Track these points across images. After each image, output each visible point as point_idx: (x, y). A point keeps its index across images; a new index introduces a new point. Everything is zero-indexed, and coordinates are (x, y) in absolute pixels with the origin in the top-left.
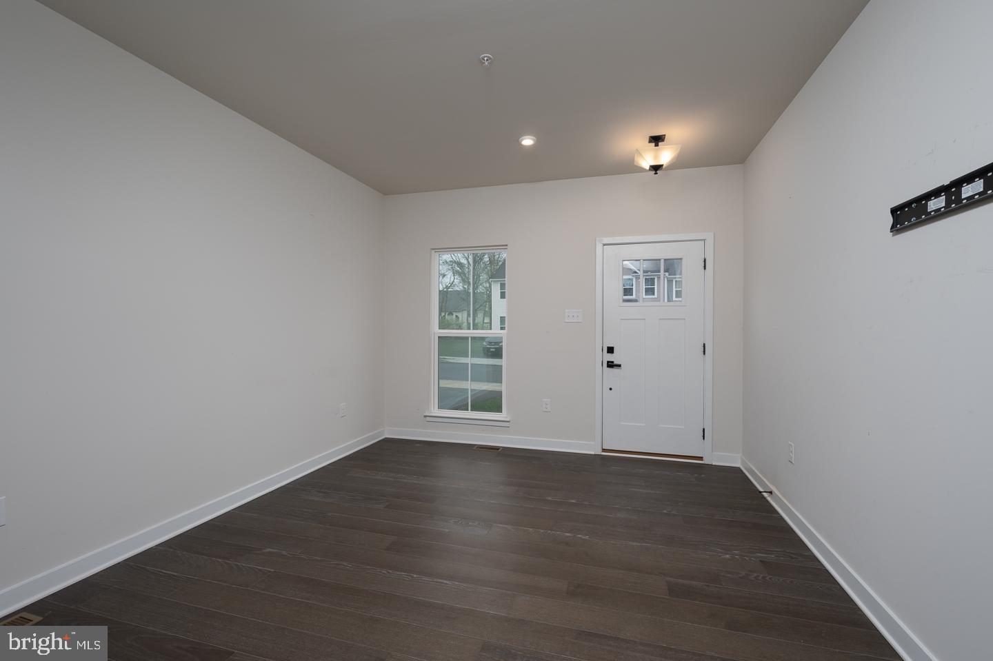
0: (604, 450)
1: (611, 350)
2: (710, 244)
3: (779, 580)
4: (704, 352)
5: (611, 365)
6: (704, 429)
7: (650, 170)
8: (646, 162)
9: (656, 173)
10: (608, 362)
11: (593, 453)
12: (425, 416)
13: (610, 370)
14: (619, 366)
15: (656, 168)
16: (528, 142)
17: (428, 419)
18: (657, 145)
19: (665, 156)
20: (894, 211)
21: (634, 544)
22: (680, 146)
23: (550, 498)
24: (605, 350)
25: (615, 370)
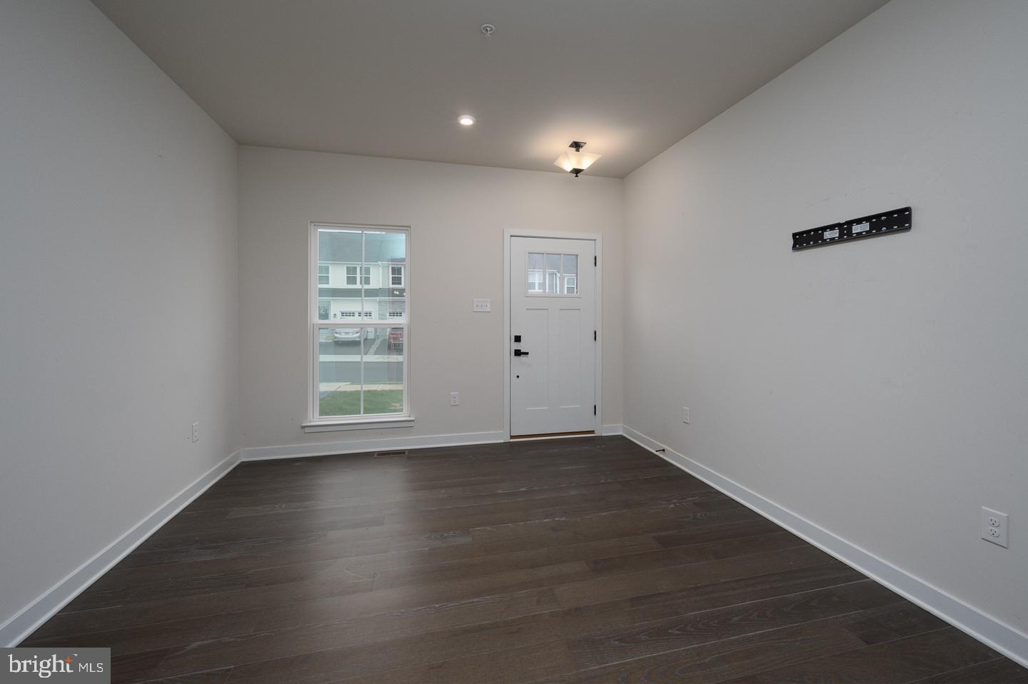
0: (512, 437)
1: (518, 339)
2: (599, 243)
3: (705, 515)
4: (595, 338)
5: (518, 353)
6: (595, 406)
7: (571, 172)
8: (568, 165)
9: (577, 176)
10: (515, 350)
11: (502, 441)
12: (304, 427)
13: (517, 358)
14: (527, 353)
15: (577, 172)
16: (466, 121)
17: (307, 430)
18: (578, 150)
19: (585, 161)
20: (794, 235)
21: (604, 514)
22: (600, 156)
23: (500, 492)
24: (513, 339)
25: (523, 358)
